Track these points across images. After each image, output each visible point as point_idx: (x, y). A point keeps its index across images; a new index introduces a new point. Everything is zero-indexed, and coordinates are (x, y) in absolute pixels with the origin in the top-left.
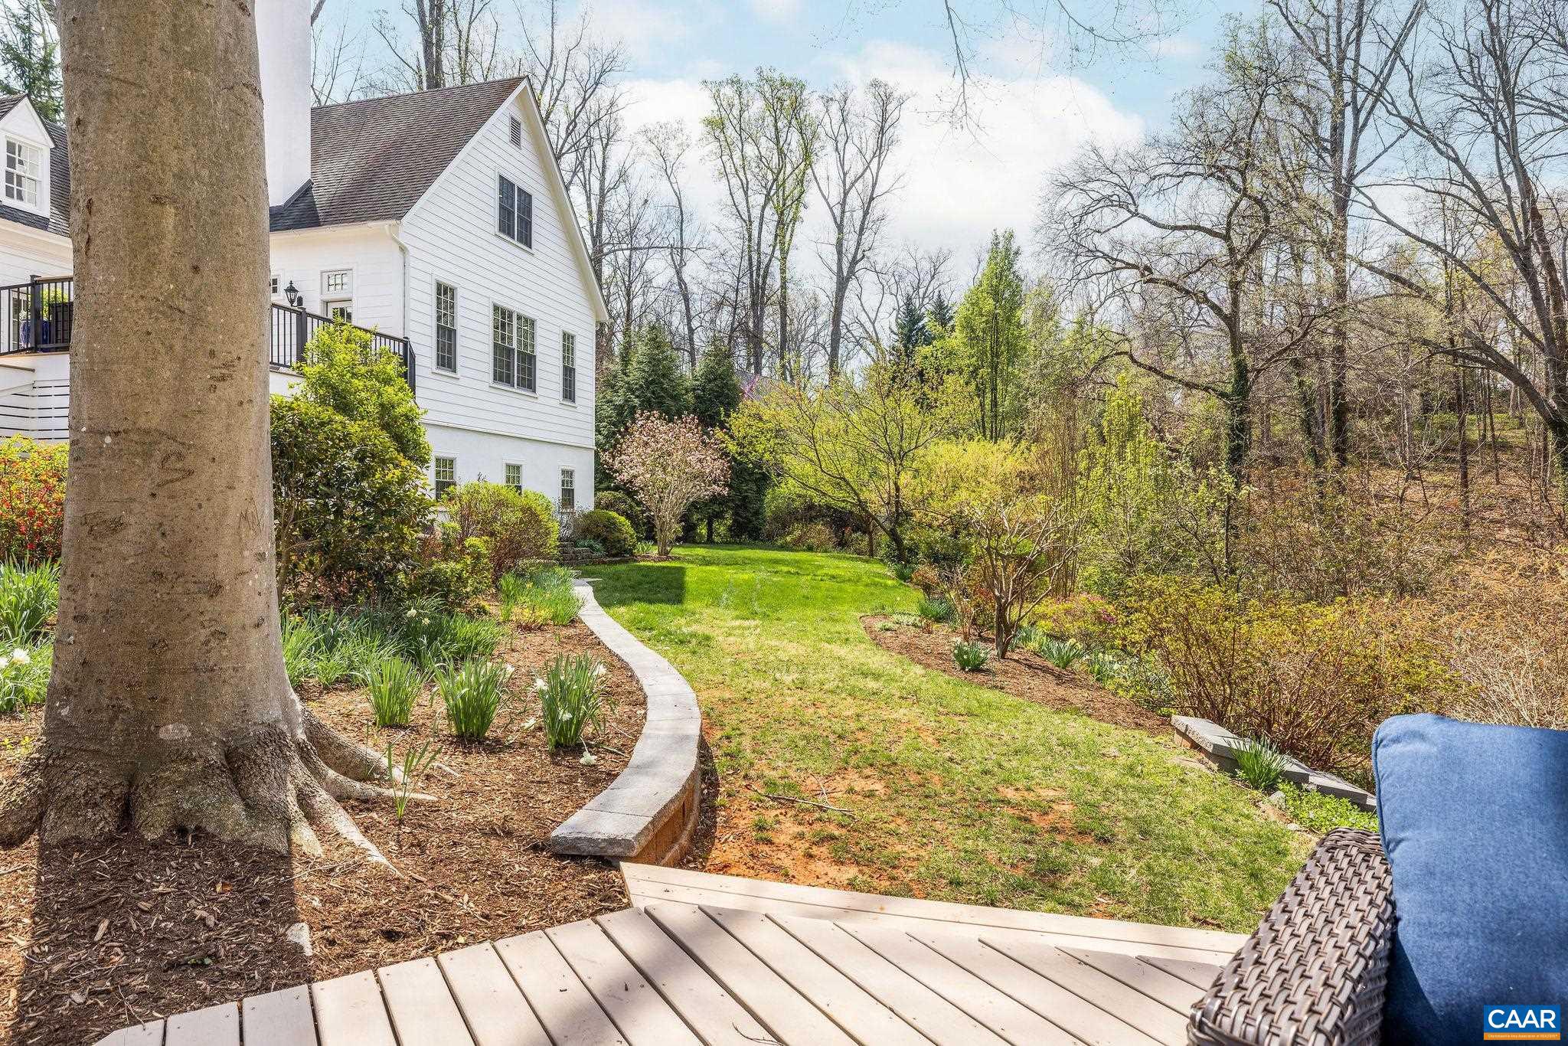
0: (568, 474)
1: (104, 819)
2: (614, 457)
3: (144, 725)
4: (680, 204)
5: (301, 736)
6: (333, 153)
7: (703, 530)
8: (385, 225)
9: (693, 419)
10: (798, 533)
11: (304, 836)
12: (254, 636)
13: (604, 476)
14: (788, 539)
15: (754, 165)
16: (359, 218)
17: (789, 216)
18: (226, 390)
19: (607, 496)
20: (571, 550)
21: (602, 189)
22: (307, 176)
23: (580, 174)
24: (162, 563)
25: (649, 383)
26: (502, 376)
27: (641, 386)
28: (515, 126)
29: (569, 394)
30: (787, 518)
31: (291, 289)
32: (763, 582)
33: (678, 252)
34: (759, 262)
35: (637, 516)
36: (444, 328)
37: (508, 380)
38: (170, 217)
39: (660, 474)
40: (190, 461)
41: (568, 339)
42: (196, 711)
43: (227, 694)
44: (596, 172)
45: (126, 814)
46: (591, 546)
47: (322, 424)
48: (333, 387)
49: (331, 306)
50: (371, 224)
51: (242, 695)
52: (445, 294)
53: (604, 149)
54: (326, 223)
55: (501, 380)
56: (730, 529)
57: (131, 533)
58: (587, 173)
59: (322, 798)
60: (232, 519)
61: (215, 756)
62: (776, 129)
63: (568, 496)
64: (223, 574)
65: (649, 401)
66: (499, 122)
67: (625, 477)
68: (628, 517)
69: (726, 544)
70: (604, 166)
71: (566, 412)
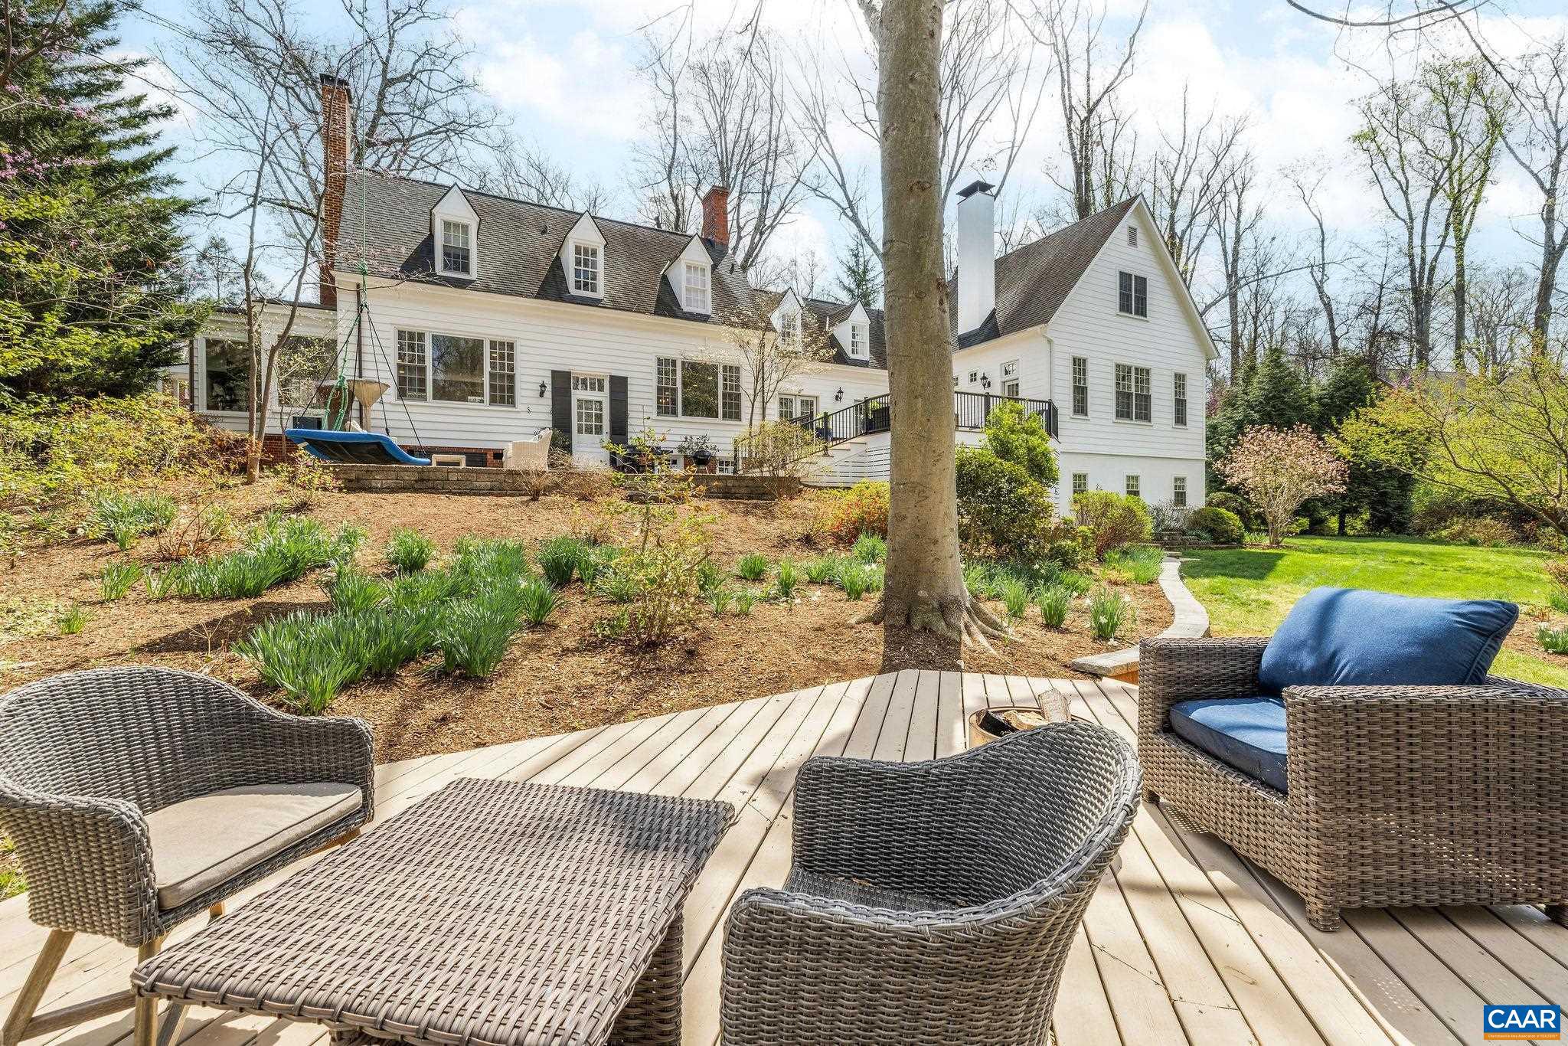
0: (1180, 482)
1: (900, 621)
2: (1225, 465)
3: (914, 589)
4: (1321, 225)
5: (968, 605)
6: (1008, 287)
7: (1334, 523)
8: (1037, 328)
9: (1306, 428)
10: (1457, 528)
11: (965, 637)
12: (950, 561)
13: (1215, 481)
14: (1444, 533)
15: (1416, 162)
16: (1023, 326)
17: (1467, 200)
18: (939, 465)
19: (1219, 496)
20: (1179, 538)
21: (1237, 232)
22: (992, 306)
23: (1216, 226)
24: (918, 531)
25: (1268, 399)
26: (1123, 413)
27: (1261, 403)
28: (1132, 232)
29: (1180, 418)
30: (1441, 513)
31: (984, 378)
32: (1363, 570)
33: (1319, 270)
34: (1423, 260)
35: (1248, 512)
36: (1078, 387)
37: (1128, 416)
38: (920, 402)
39: (1269, 478)
40: (927, 493)
41: (1180, 380)
42: (930, 587)
43: (940, 583)
44: (1231, 219)
45: (908, 621)
46: (1198, 535)
47: (991, 465)
48: (1001, 440)
49: (1007, 384)
50: (1029, 329)
51: (945, 583)
52: (1079, 365)
53: (1240, 197)
54: (1003, 334)
55: (1122, 416)
56: (1368, 523)
57: (908, 520)
58: (1222, 222)
59: (974, 628)
60: (941, 515)
61: (936, 605)
62: (1448, 115)
63: (1180, 497)
64: (938, 536)
65: (1269, 414)
66: (1120, 233)
67: (1235, 480)
68: (1239, 513)
69: (1359, 537)
70: (1239, 211)
71: (1180, 433)
